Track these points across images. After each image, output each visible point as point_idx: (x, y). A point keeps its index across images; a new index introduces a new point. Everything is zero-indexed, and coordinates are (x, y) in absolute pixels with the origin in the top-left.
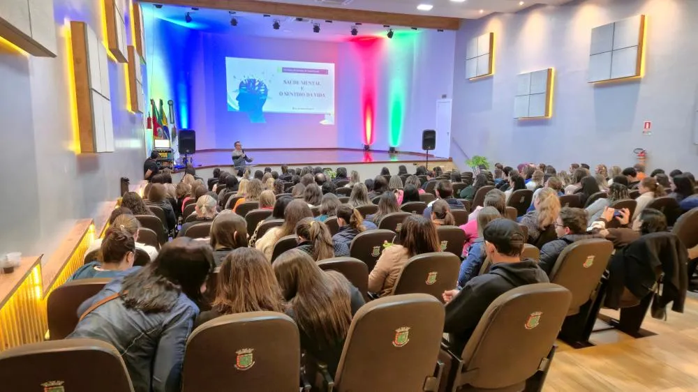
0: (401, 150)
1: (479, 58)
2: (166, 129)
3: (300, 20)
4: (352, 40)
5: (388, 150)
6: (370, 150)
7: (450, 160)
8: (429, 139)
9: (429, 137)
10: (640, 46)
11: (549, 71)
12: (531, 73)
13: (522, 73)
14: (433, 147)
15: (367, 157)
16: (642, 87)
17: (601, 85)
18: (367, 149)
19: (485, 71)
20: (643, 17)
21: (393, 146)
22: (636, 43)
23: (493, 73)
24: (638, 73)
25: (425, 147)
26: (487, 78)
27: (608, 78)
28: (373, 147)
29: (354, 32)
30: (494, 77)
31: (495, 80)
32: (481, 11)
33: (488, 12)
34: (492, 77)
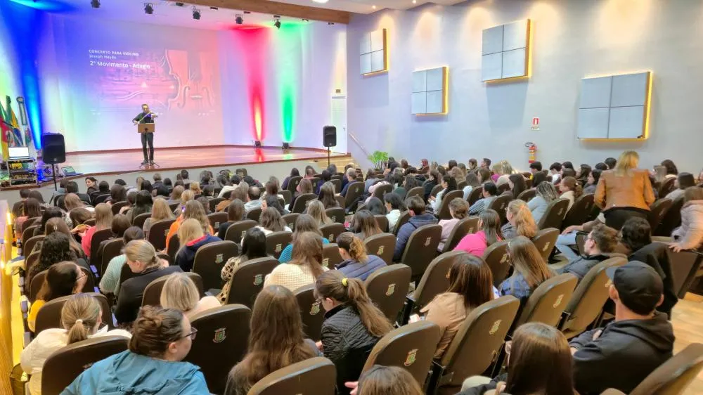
0: (294, 146)
1: (373, 53)
2: (17, 132)
3: (181, 5)
4: (236, 29)
5: (282, 145)
6: (261, 147)
7: (349, 155)
8: (330, 136)
9: (330, 133)
10: (527, 48)
11: (444, 69)
12: (427, 71)
13: (417, 70)
14: (334, 144)
15: (259, 153)
16: (530, 87)
17: (492, 84)
18: (258, 145)
19: (380, 67)
20: (529, 21)
21: (286, 141)
22: (524, 45)
23: (388, 68)
24: (526, 73)
25: (326, 144)
26: (383, 74)
27: (499, 77)
28: (264, 143)
29: (239, 20)
30: (389, 74)
31: (391, 76)
32: (374, 7)
33: (380, 9)
34: (386, 74)
